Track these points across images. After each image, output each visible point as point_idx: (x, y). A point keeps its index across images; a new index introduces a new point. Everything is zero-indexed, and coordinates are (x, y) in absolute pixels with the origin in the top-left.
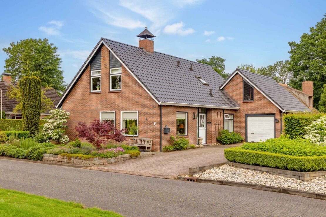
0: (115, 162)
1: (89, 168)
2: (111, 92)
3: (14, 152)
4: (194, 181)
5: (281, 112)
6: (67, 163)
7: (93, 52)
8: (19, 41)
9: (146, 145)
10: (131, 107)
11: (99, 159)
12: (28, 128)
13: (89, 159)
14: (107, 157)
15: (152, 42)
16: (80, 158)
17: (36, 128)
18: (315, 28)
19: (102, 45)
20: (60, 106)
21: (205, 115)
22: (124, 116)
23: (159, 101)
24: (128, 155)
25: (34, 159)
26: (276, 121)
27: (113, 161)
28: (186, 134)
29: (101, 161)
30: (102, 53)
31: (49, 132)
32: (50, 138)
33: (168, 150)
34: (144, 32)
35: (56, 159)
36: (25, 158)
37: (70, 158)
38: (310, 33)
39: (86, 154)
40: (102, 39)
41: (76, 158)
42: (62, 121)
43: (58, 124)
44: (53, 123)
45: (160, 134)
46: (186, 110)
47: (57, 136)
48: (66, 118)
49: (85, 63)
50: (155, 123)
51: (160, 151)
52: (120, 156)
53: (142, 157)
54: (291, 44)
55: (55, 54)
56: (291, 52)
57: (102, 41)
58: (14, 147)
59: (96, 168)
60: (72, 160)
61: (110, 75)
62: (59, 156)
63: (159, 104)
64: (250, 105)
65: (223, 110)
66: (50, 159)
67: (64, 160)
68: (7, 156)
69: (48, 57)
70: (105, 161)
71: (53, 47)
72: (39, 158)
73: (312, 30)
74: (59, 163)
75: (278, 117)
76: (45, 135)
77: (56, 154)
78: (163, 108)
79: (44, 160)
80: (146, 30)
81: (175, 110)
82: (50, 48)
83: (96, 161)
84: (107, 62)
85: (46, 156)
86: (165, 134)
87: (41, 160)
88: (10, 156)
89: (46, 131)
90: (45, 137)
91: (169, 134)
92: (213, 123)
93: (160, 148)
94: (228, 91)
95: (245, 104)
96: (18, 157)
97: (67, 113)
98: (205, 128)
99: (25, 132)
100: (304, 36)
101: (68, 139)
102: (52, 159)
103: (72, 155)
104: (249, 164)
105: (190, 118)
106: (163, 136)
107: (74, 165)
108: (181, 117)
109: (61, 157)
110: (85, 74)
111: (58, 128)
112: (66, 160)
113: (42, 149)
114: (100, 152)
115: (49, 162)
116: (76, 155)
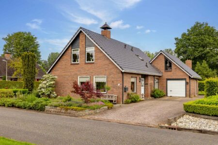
0: (99, 112)
1: (83, 117)
2: (86, 64)
3: (22, 104)
4: (175, 129)
5: (190, 77)
6: (65, 113)
7: (74, 36)
8: (13, 34)
9: (114, 99)
10: (101, 74)
11: (89, 110)
12: (27, 87)
13: (82, 110)
14: (94, 109)
15: (110, 32)
16: (76, 110)
17: (32, 87)
18: (190, 30)
19: (81, 32)
20: (49, 73)
21: (143, 79)
22: (96, 79)
23: (123, 70)
24: (106, 107)
25: (38, 110)
26: (187, 83)
27: (98, 111)
28: (135, 92)
29: (90, 112)
30: (80, 38)
31: (43, 90)
32: (43, 94)
33: (127, 103)
34: (104, 25)
35: (55, 110)
36: (31, 109)
37: (67, 109)
38: (187, 33)
39: (78, 106)
40: (81, 28)
41: (72, 109)
42: (52, 82)
43: (49, 84)
44: (45, 84)
45: (123, 91)
46: (136, 76)
47: (49, 93)
48: (54, 81)
49: (68, 44)
50: (119, 84)
51: (123, 103)
52: (102, 108)
53: (115, 109)
54: (176, 39)
55: (35, 41)
56: (176, 44)
57: (81, 30)
58: (20, 100)
59: (89, 117)
60: (69, 111)
61: (85, 52)
62: (58, 108)
63: (123, 71)
64: (169, 73)
65: (154, 76)
66: (51, 110)
67: (62, 111)
68: (15, 107)
69: (32, 43)
70: (93, 111)
71: (34, 37)
72: (42, 109)
73: (188, 30)
74: (58, 113)
75: (188, 80)
76: (40, 92)
77: (56, 106)
78: (124, 74)
79: (45, 110)
80: (106, 24)
81: (130, 76)
82: (32, 38)
83: (87, 111)
84: (84, 43)
85: (47, 108)
86: (125, 91)
87: (44, 111)
88: (19, 107)
89: (40, 89)
90: (40, 94)
91: (127, 92)
92: (149, 84)
93: (123, 101)
94: (155, 64)
95: (166, 73)
96: (25, 108)
97: (56, 77)
98: (144, 87)
99: (25, 89)
100: (184, 35)
101: (56, 95)
102: (53, 110)
103: (68, 107)
104: (209, 115)
105: (138, 81)
106: (124, 93)
107: (70, 115)
108: (133, 80)
109: (60, 109)
110: (67, 51)
111: (49, 87)
112: (64, 111)
113: (44, 103)
114: (88, 105)
115: (50, 112)
116: (72, 107)
